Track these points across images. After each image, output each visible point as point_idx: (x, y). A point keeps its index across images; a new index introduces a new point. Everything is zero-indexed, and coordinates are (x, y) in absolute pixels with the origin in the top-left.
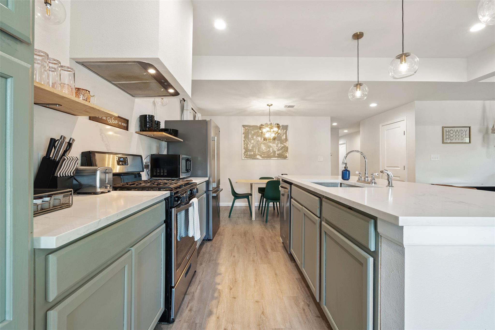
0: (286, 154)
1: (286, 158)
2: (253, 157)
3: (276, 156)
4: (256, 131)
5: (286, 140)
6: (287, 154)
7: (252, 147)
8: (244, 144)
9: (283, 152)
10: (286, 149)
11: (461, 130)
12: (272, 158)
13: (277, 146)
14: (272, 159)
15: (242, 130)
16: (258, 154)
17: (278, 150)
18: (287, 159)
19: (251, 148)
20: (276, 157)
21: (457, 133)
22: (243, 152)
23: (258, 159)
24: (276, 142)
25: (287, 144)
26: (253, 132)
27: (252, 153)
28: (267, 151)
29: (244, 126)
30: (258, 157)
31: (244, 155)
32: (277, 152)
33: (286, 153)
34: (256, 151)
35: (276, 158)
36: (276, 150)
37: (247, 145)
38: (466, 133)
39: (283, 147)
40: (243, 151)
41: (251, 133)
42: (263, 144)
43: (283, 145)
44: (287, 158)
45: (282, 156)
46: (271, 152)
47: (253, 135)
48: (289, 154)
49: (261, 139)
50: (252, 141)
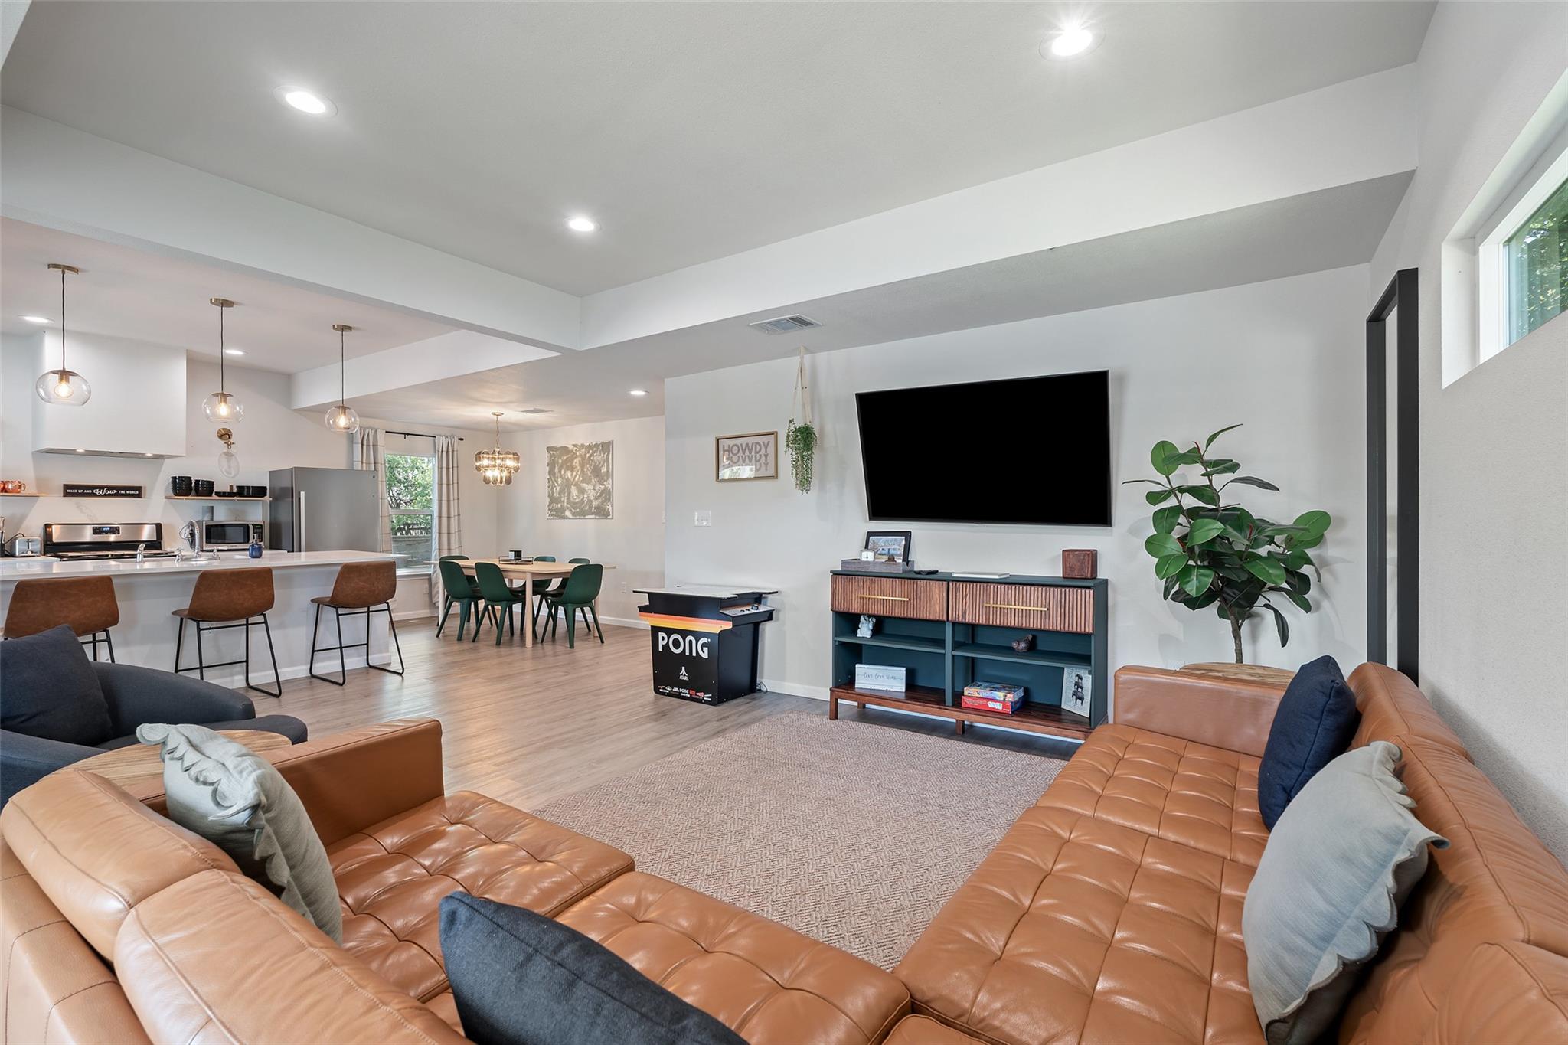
0: (608, 507)
2: (558, 513)
3: (593, 511)
4: (565, 458)
5: (609, 474)
6: (610, 508)
7: (559, 494)
8: (549, 487)
9: (603, 502)
10: (607, 495)
11: (757, 443)
12: (587, 515)
13: (594, 489)
14: (587, 517)
15: (545, 458)
16: (567, 508)
17: (596, 499)
18: (609, 517)
19: (557, 495)
20: (592, 514)
21: (747, 453)
22: (548, 503)
23: (567, 518)
24: (593, 480)
25: (610, 484)
26: (560, 461)
27: (559, 505)
28: (580, 500)
29: (549, 449)
30: (567, 513)
31: (549, 509)
32: (594, 503)
33: (609, 505)
34: (564, 501)
35: (593, 516)
36: (592, 498)
37: (552, 489)
38: (766, 451)
39: (602, 492)
40: (548, 500)
41: (558, 463)
42: (575, 485)
43: (604, 486)
44: (610, 515)
45: (602, 513)
46: (586, 502)
47: (561, 467)
48: (612, 506)
49: (572, 475)
50: (560, 480)
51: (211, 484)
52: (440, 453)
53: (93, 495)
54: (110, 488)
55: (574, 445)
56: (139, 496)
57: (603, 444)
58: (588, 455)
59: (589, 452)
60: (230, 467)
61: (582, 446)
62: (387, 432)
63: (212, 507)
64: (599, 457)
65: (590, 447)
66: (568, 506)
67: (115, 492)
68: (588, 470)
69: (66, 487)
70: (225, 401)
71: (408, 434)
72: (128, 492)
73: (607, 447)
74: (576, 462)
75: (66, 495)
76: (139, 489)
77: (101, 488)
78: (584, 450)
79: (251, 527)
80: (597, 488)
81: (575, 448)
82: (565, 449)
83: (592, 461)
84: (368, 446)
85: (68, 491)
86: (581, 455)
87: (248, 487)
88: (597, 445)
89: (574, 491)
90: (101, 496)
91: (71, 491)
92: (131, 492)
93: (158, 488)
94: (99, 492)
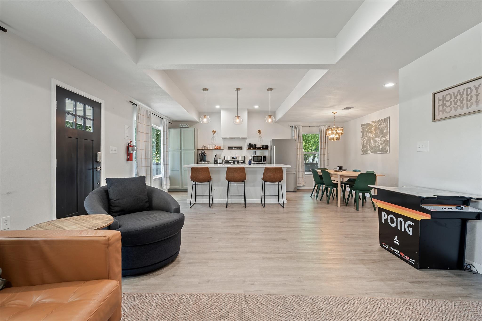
0: (387, 148)
1: (387, 152)
2: (365, 152)
3: (380, 150)
4: (368, 128)
5: (388, 132)
6: (388, 148)
7: (366, 143)
9: (385, 146)
10: (387, 142)
11: (468, 88)
12: (378, 152)
13: (381, 140)
15: (361, 129)
16: (369, 149)
17: (382, 144)
18: (388, 153)
19: (365, 144)
20: (380, 151)
21: (459, 97)
22: (361, 148)
23: (369, 154)
24: (380, 136)
25: (388, 137)
26: (366, 130)
27: (366, 148)
28: (374, 145)
29: (362, 125)
30: (369, 152)
31: (362, 150)
32: (380, 147)
33: (387, 147)
34: (368, 147)
35: (380, 153)
36: (380, 144)
37: (363, 142)
38: (477, 92)
39: (385, 141)
40: (361, 146)
41: (365, 130)
42: (372, 139)
43: (385, 138)
44: (388, 152)
45: (384, 151)
46: (377, 146)
47: (367, 132)
48: (389, 147)
49: (371, 135)
50: (366, 138)
51: (256, 145)
52: (321, 132)
53: (233, 149)
54: (236, 147)
55: (372, 122)
56: (241, 149)
57: (385, 119)
58: (378, 125)
59: (378, 124)
60: (260, 140)
61: (376, 122)
62: (303, 126)
63: (255, 152)
64: (383, 125)
65: (379, 121)
66: (370, 148)
67: (237, 148)
68: (378, 132)
69: (228, 147)
70: (238, 118)
71: (310, 126)
73: (387, 120)
74: (373, 129)
75: (228, 149)
76: (241, 147)
77: (234, 147)
78: (376, 123)
79: (263, 157)
80: (382, 139)
81: (372, 123)
82: (368, 124)
83: (380, 127)
84: (297, 131)
86: (375, 126)
87: (264, 146)
88: (382, 120)
89: (372, 142)
91: (230, 148)
92: (240, 148)
93: (245, 147)
94: (234, 148)
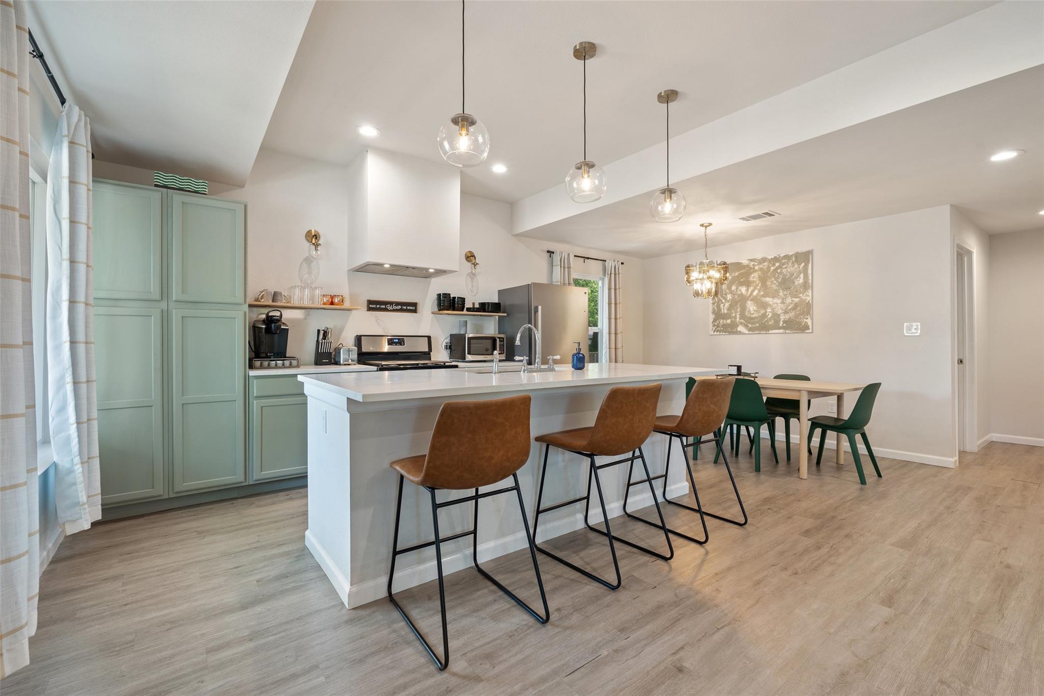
0: (805, 320)
1: (805, 330)
2: (730, 329)
3: (781, 325)
4: (736, 274)
5: (806, 286)
6: (809, 321)
7: (728, 309)
8: (713, 304)
9: (797, 316)
10: (805, 308)
12: (772, 330)
13: (783, 303)
14: (770, 332)
16: (741, 323)
17: (786, 312)
18: (807, 331)
19: (726, 311)
20: (780, 328)
22: (711, 320)
23: (740, 333)
24: (781, 294)
25: (808, 296)
26: (730, 278)
27: (729, 321)
28: (760, 314)
30: (741, 328)
31: (714, 326)
32: (782, 318)
33: (807, 319)
34: (735, 317)
35: (781, 331)
36: (780, 312)
37: (719, 306)
39: (796, 306)
40: (712, 317)
42: (751, 301)
43: (798, 299)
44: (809, 329)
45: (796, 326)
46: (769, 316)
47: (731, 283)
48: (812, 320)
49: (747, 290)
50: (729, 297)
51: (463, 300)
53: (386, 310)
54: (397, 304)
55: (751, 260)
56: (415, 311)
57: (797, 255)
58: (772, 268)
59: (774, 265)
60: (472, 286)
61: (764, 260)
62: (575, 256)
63: (466, 321)
64: (790, 269)
65: (776, 259)
66: (742, 321)
67: (401, 307)
68: (773, 284)
69: (370, 302)
71: (588, 258)
72: (408, 308)
73: (804, 258)
74: (754, 277)
75: (369, 309)
76: (415, 305)
77: (391, 303)
78: (766, 264)
79: (498, 340)
80: (789, 300)
81: (752, 263)
82: (738, 266)
83: (781, 273)
85: (370, 306)
86: (761, 269)
87: (488, 303)
88: (787, 257)
89: (751, 307)
90: (391, 311)
91: (375, 306)
92: (410, 307)
93: (428, 304)
94: (390, 308)
